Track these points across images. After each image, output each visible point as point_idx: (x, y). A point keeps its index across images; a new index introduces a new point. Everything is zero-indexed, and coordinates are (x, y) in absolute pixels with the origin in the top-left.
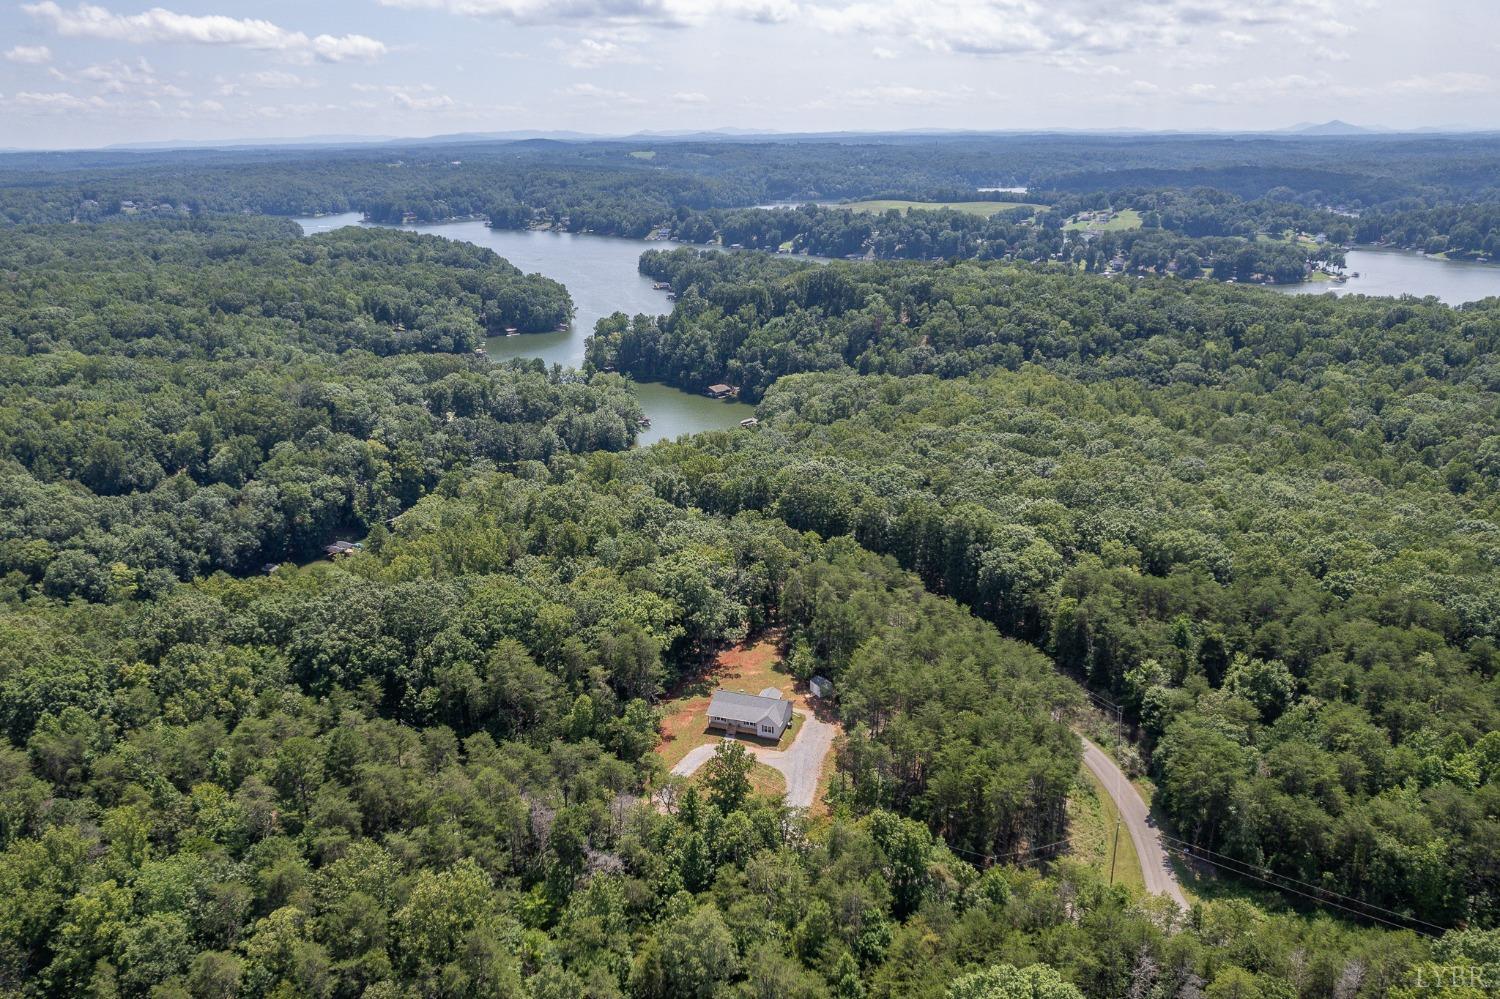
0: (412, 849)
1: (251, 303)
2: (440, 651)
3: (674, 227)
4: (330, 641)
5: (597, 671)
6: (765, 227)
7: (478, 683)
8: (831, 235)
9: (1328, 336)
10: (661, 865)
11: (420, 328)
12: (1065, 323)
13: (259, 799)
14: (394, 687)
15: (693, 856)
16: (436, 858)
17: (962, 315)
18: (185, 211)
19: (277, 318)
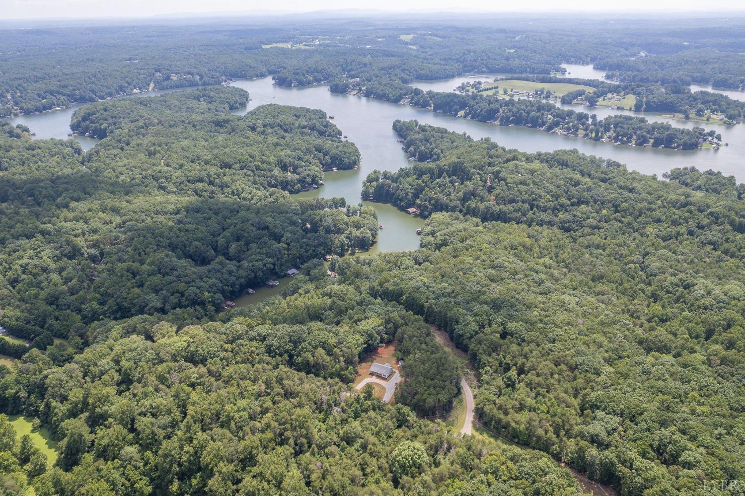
0: (296, 403)
1: (236, 163)
2: (303, 348)
3: (412, 99)
4: (276, 343)
5: (342, 359)
6: (452, 104)
7: (312, 358)
8: (481, 111)
9: (654, 210)
10: (349, 410)
11: (299, 174)
12: (548, 196)
13: (261, 386)
14: (291, 356)
15: (356, 409)
16: (300, 405)
17: (509, 189)
18: (197, 78)
19: (245, 171)
